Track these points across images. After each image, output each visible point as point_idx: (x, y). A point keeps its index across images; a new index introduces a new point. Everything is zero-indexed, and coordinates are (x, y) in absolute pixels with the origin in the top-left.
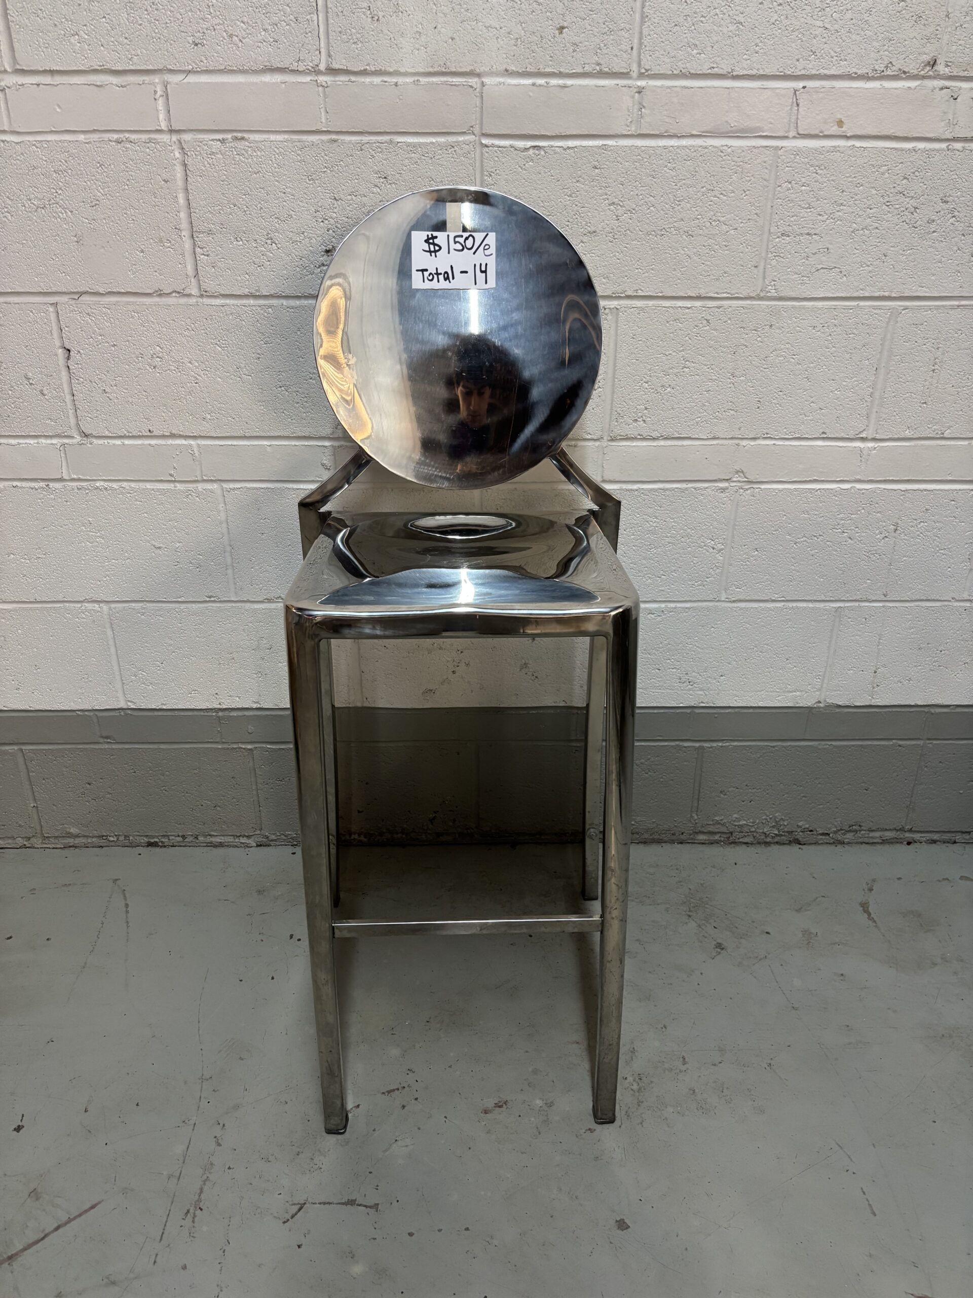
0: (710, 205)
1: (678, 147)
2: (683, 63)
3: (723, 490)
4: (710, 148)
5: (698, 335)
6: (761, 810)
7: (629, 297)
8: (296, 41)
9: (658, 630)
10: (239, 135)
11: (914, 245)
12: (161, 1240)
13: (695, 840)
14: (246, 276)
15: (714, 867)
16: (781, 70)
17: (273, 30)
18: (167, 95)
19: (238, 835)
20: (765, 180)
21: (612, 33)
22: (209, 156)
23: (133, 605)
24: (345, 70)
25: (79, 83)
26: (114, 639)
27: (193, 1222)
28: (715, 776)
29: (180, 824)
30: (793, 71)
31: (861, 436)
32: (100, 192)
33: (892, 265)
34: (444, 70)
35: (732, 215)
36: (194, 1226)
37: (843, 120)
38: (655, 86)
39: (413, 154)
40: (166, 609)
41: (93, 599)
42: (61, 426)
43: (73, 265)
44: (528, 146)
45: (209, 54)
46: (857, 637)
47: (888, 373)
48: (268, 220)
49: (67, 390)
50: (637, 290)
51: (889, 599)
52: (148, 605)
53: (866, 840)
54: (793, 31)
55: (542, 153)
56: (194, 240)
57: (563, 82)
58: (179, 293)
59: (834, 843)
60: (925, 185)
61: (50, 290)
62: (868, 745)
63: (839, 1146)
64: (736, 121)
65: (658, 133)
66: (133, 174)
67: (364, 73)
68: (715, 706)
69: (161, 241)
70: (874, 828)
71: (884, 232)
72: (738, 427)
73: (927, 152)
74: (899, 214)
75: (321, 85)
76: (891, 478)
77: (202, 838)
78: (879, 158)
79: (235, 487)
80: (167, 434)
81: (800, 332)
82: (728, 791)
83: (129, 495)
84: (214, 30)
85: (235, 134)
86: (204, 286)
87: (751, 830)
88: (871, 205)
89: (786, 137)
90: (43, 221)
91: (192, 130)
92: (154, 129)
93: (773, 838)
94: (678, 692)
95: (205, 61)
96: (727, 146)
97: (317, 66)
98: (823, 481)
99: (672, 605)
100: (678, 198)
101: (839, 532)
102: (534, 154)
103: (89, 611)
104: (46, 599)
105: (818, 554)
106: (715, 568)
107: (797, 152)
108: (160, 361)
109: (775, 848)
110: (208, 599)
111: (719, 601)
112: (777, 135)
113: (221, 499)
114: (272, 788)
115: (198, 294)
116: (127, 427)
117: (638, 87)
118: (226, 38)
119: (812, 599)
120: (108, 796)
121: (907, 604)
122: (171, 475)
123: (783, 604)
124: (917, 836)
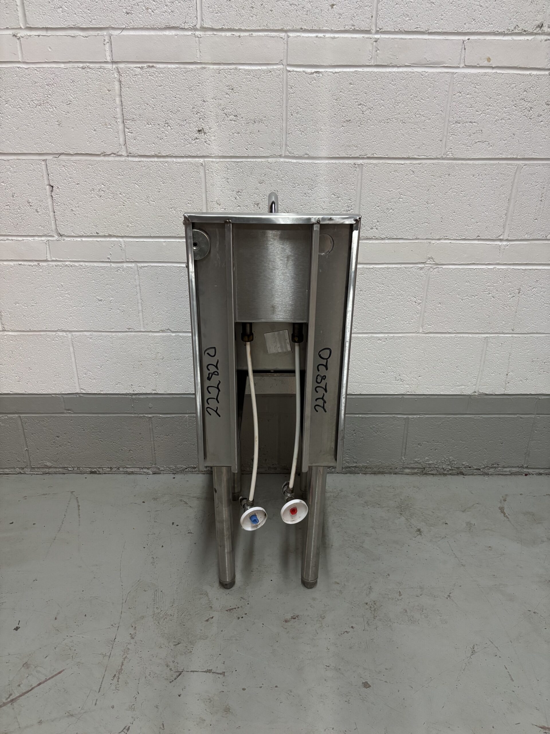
0: (415, 105)
1: (397, 72)
2: (400, 25)
3: (421, 268)
4: (416, 73)
5: (408, 180)
6: (442, 455)
7: (369, 158)
8: (183, 12)
9: (384, 349)
10: (151, 65)
11: (530, 128)
12: (99, 692)
13: (403, 472)
14: (153, 144)
15: (414, 487)
16: (456, 29)
17: (171, 5)
18: (111, 42)
19: (142, 467)
20: (447, 91)
21: (361, 8)
22: (134, 76)
23: (86, 333)
24: (211, 28)
25: (62, 35)
26: (74, 353)
27: (118, 681)
28: (416, 435)
29: (109, 461)
30: (462, 30)
31: (500, 238)
32: (72, 96)
33: (518, 140)
34: (266, 28)
35: (428, 111)
36: (118, 684)
37: (490, 58)
38: (385, 38)
39: (248, 76)
40: (104, 336)
41: (63, 329)
42: (47, 230)
43: (56, 138)
44: (313, 72)
45: (135, 19)
46: (496, 354)
47: (516, 202)
48: (166, 113)
49: (51, 210)
50: (373, 154)
51: (516, 332)
52: (94, 333)
53: (501, 473)
54: (462, 7)
55: (321, 75)
56: (124, 124)
57: (333, 35)
58: (115, 154)
59: (483, 474)
60: (536, 95)
61: (42, 152)
62: (503, 417)
63: (492, 642)
64: (430, 58)
65: (386, 64)
66: (91, 86)
67: (222, 30)
68: (415, 394)
69: (106, 125)
70: (506, 466)
71: (513, 121)
72: (430, 232)
73: (537, 76)
74: (522, 111)
75: (197, 37)
76: (517, 263)
77: (122, 469)
78: (511, 80)
79: (145, 265)
80: (106, 235)
81: (466, 178)
82: (423, 444)
83: (84, 270)
84: (138, 5)
85: (148, 64)
86: (130, 150)
87: (436, 466)
88: (506, 106)
89: (458, 67)
90: (40, 113)
91: (124, 62)
92: (103, 61)
93: (448, 471)
94: (395, 386)
95: (133, 23)
96: (425, 72)
97: (195, 26)
98: (478, 264)
99: (392, 335)
100: (398, 101)
101: (487, 293)
102: (316, 76)
103: (60, 337)
104: (36, 329)
105: (475, 306)
106: (416, 314)
107: (465, 76)
108: (104, 193)
109: (449, 477)
110: (128, 330)
111: (418, 333)
112: (453, 66)
113: (137, 273)
114: (162, 440)
115: (126, 155)
116: (84, 231)
117: (375, 38)
118: (144, 10)
119: (471, 332)
120: (69, 444)
121: (526, 336)
122: (109, 258)
123: (455, 335)
124: (530, 471)
